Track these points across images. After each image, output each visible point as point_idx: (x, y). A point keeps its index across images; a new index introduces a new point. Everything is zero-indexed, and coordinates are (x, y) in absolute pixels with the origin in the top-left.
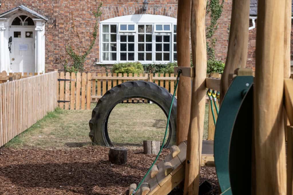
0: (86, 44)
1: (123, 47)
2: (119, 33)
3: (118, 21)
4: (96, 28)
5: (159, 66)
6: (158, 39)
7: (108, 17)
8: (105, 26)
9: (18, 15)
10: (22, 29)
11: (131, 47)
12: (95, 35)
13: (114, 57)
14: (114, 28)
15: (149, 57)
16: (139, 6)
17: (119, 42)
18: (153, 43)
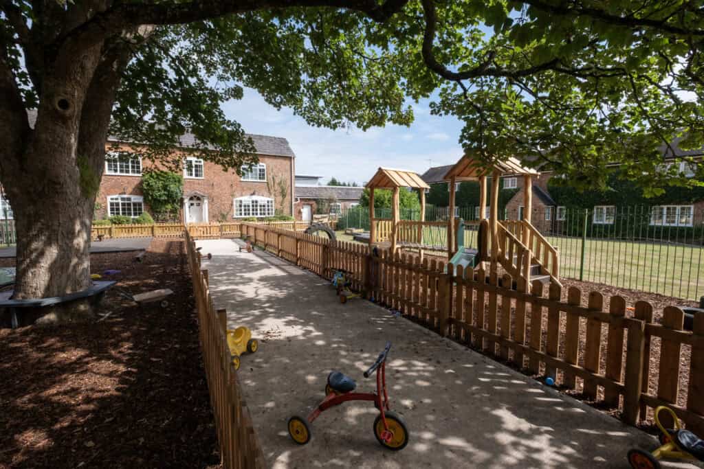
0: (228, 209)
1: (245, 210)
2: (243, 203)
3: (242, 199)
4: (232, 202)
5: (262, 218)
6: (260, 206)
7: (238, 196)
8: (236, 201)
9: (193, 195)
10: (195, 202)
11: (249, 210)
12: (232, 205)
13: (241, 214)
15: (257, 214)
16: (252, 192)
17: (243, 208)
18: (259, 208)
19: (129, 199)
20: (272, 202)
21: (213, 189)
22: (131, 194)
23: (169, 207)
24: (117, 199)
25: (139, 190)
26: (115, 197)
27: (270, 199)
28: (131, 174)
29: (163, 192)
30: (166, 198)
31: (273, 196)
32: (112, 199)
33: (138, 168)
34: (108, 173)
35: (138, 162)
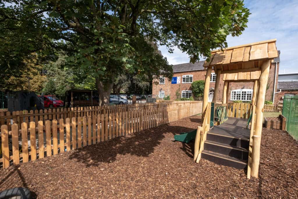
1: (237, 97)
2: (236, 93)
3: (236, 91)
4: (230, 92)
5: (247, 101)
6: (248, 95)
7: (234, 90)
8: (233, 92)
9: (211, 90)
11: (240, 97)
13: (235, 99)
14: (235, 92)
15: (245, 99)
16: (243, 87)
17: (236, 96)
18: (246, 96)
19: (188, 92)
22: (189, 90)
23: (200, 95)
25: (191, 89)
26: (184, 91)
28: (189, 83)
29: (198, 89)
30: (198, 91)
32: (183, 92)
33: (192, 80)
34: (183, 83)
35: (192, 78)
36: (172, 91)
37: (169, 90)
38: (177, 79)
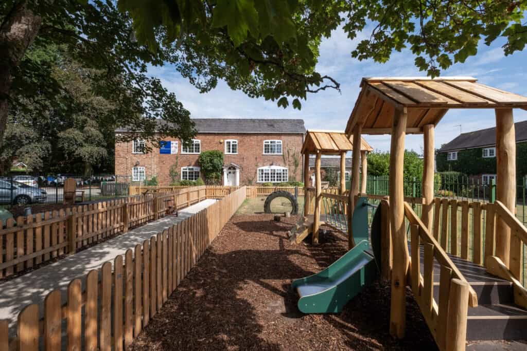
0: (253, 176)
1: (265, 177)
2: (264, 172)
3: (264, 168)
4: (256, 170)
5: (278, 183)
6: (277, 174)
7: (260, 167)
8: (259, 170)
9: (231, 166)
10: (232, 171)
11: (268, 177)
12: (256, 173)
13: (262, 180)
14: (262, 170)
15: (274, 180)
16: (271, 163)
17: (264, 175)
19: (192, 169)
20: (286, 170)
21: (243, 161)
22: (194, 166)
23: (214, 174)
24: (186, 169)
25: (198, 164)
26: (185, 168)
27: (285, 168)
28: (194, 153)
29: (210, 164)
30: (212, 168)
31: (287, 166)
33: (199, 148)
34: (182, 153)
35: (199, 145)
36: (161, 167)
37: (154, 166)
38: (171, 145)
